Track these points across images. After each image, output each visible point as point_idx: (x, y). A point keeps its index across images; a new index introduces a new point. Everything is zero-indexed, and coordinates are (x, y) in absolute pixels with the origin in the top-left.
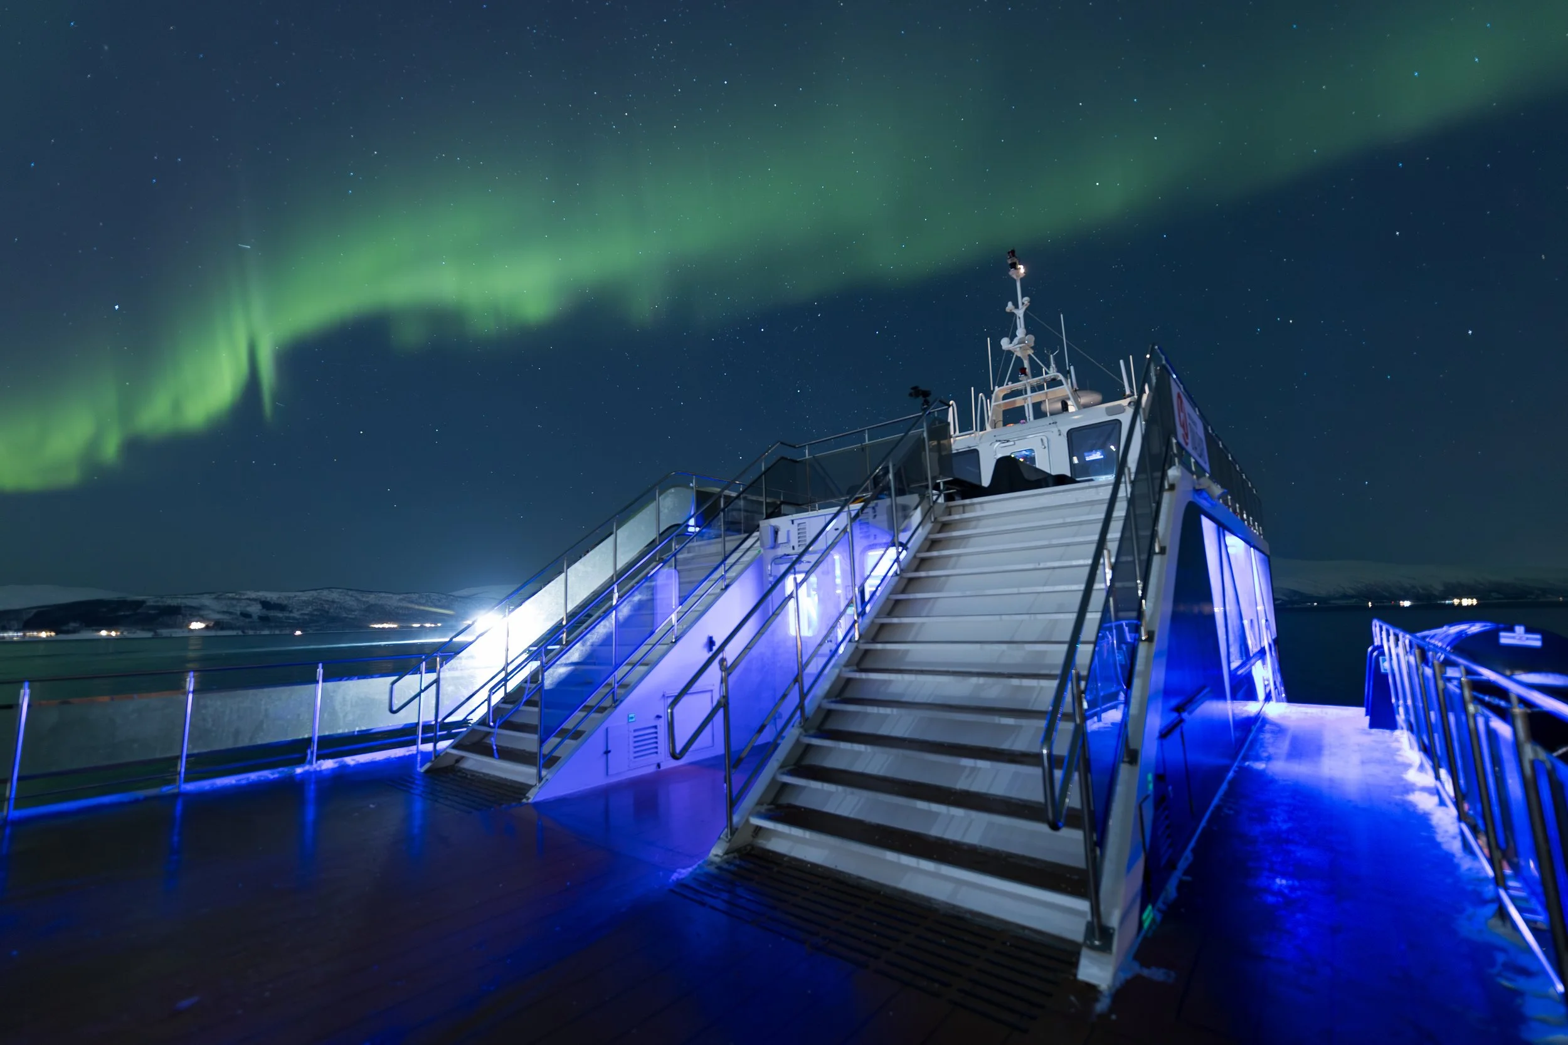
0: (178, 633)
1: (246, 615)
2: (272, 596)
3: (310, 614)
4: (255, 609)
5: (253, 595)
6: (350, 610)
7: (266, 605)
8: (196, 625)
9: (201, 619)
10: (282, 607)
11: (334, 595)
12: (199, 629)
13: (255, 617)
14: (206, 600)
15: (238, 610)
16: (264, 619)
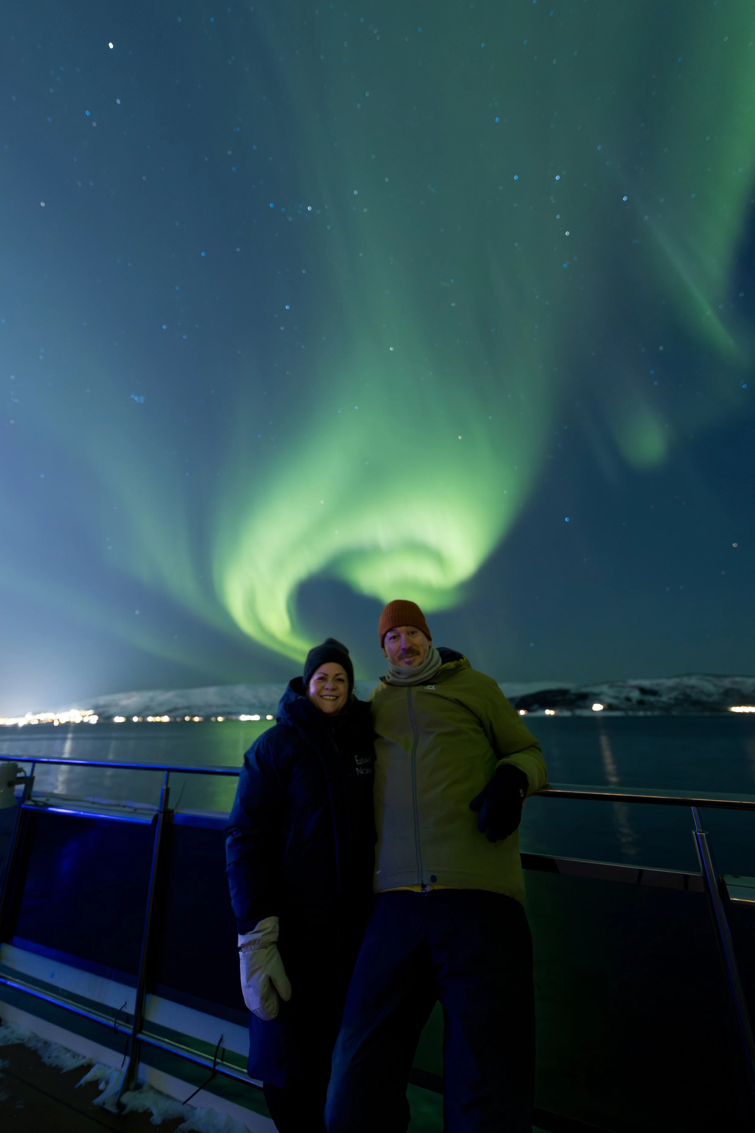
0: (585, 713)
1: (628, 699)
2: (646, 683)
3: (676, 699)
4: (635, 695)
5: (633, 682)
6: (709, 695)
7: (643, 691)
8: (597, 707)
9: (601, 702)
10: (653, 693)
11: (693, 681)
12: (599, 711)
13: (634, 701)
14: (605, 688)
15: (623, 695)
16: (641, 702)
